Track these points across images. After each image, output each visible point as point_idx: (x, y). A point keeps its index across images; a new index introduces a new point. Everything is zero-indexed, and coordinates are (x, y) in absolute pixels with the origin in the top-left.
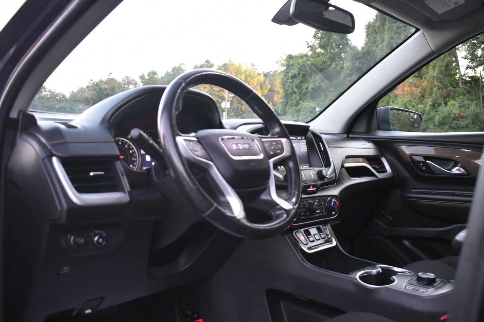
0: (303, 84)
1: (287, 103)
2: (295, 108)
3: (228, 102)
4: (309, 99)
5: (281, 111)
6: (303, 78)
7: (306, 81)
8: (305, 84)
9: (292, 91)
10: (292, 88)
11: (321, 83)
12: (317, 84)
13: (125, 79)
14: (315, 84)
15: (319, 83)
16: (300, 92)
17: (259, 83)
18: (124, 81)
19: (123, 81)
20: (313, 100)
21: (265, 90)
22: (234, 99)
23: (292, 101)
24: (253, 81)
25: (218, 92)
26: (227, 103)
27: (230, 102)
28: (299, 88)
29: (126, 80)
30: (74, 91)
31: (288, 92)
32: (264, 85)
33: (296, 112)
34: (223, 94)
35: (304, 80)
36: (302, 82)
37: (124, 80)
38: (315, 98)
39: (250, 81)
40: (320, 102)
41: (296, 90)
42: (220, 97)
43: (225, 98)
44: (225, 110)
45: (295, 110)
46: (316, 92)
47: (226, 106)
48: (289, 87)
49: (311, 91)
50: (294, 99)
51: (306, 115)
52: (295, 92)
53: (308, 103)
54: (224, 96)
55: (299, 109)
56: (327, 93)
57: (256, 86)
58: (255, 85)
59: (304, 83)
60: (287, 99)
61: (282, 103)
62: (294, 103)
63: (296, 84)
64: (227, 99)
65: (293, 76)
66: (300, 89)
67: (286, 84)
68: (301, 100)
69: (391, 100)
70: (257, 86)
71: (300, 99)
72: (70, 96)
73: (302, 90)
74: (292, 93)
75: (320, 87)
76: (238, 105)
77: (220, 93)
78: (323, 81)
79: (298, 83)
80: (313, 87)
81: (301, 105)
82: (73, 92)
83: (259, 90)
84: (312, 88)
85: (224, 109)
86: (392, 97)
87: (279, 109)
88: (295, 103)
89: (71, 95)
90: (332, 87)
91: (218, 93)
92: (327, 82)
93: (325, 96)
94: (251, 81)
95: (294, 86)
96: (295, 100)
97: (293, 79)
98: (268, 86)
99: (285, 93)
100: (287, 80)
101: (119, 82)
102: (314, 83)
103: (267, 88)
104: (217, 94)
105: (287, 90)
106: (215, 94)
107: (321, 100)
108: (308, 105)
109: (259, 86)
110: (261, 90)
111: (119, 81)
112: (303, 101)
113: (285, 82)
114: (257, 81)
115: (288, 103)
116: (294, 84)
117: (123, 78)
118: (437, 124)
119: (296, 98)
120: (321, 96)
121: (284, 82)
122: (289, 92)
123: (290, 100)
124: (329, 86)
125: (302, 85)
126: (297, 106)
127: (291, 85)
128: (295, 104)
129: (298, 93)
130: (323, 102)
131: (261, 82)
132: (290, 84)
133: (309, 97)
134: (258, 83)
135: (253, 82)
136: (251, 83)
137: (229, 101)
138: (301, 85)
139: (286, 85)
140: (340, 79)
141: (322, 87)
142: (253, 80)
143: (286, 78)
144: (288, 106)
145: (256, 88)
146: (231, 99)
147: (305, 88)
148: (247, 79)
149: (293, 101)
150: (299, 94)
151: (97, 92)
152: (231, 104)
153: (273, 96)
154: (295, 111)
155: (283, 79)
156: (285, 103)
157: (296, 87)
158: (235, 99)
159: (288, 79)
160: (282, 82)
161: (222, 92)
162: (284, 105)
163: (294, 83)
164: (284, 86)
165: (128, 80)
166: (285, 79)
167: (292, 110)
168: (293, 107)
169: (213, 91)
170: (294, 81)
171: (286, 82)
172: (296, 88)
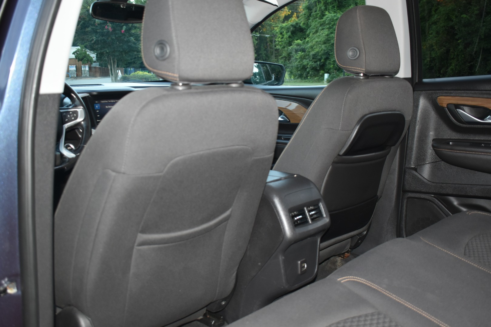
1: (310, 15)
2: (319, 20)
5: (304, 24)
20: (340, 10)
23: (316, 11)
33: (321, 25)
38: (343, 7)
50: (318, 9)
53: (335, 14)
55: (324, 21)
60: (311, 10)
61: (305, 14)
62: (318, 14)
69: (433, 9)
71: (326, 9)
81: (327, 16)
86: (435, 5)
87: (301, 22)
112: (329, 12)
115: (312, 14)
118: (483, 37)
119: (320, 8)
120: (351, 5)
126: (322, 18)
128: (320, 16)
133: (336, 6)
144: (311, 18)
149: (318, 12)
150: (324, 3)
153: (297, 5)
154: (319, 24)
162: (307, 17)
167: (316, 23)
168: (317, 19)
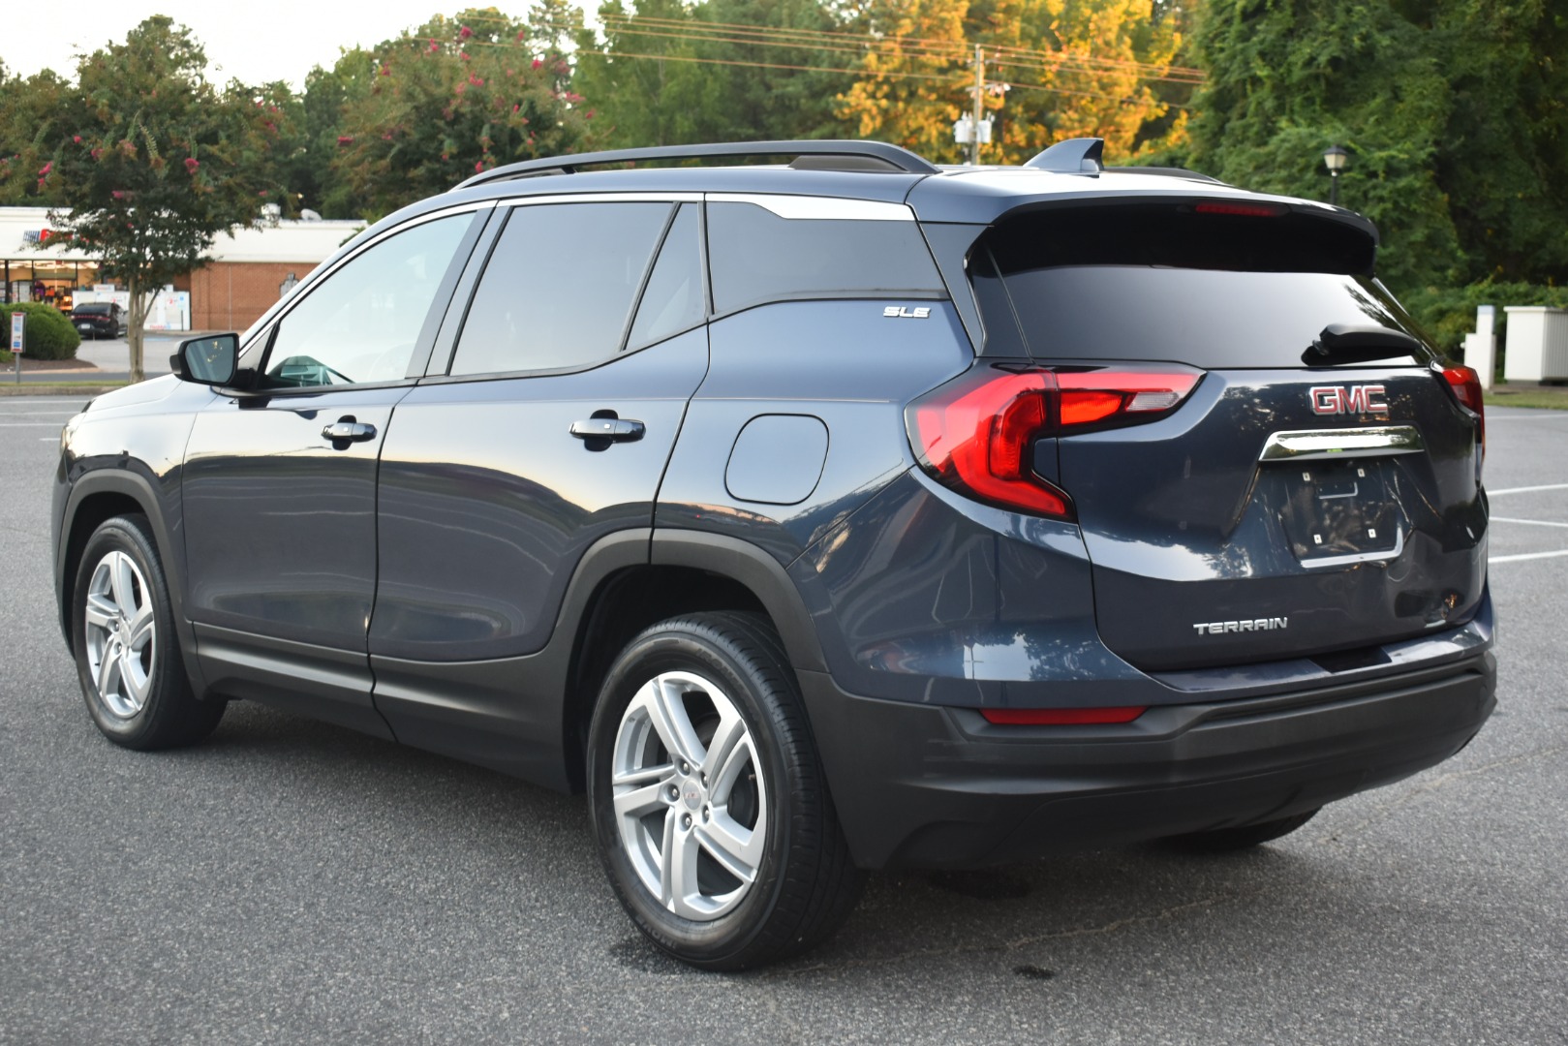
0: (1292, 45)
1: (1222, 128)
2: (1254, 150)
3: (984, 118)
4: (1318, 108)
6: (1294, 14)
7: (1310, 30)
8: (1306, 41)
9: (1245, 75)
10: (1246, 63)
11: (1377, 36)
12: (1357, 42)
13: (545, 13)
14: (1345, 40)
15: (1364, 38)
16: (1283, 81)
17: (1132, 26)
18: (542, 20)
19: (532, 19)
20: (1335, 112)
21: (1159, 56)
22: (1012, 104)
23: (1243, 116)
24: (1103, 18)
25: (942, 71)
26: (981, 123)
27: (993, 118)
28: (1275, 60)
29: (549, 17)
30: (325, 70)
31: (1226, 77)
32: (1154, 36)
33: (1258, 168)
34: (963, 83)
35: (1300, 24)
36: (1290, 33)
37: (540, 14)
38: (1347, 101)
39: (1089, 20)
40: (1366, 121)
41: (1262, 72)
42: (953, 93)
43: (972, 101)
44: (970, 152)
45: (1251, 158)
46: (1354, 77)
47: (975, 134)
48: (1233, 57)
49: (1329, 70)
50: (1252, 107)
51: (1298, 184)
52: (1256, 81)
53: (1314, 129)
54: (968, 89)
55: (1269, 154)
56: (1403, 82)
57: (1114, 43)
58: (1112, 36)
59: (1301, 38)
60: (1225, 112)
61: (1202, 127)
62: (1252, 125)
63: (1262, 42)
64: (979, 105)
65: (1250, 9)
66: (1280, 65)
67: (1218, 45)
68: (1283, 113)
70: (1120, 39)
71: (1280, 109)
72: (305, 92)
73: (1289, 72)
74: (1244, 82)
75: (1368, 53)
76: (1034, 128)
77: (950, 77)
78: (1384, 27)
79: (1271, 37)
80: (1336, 54)
81: (1282, 135)
82: (318, 72)
83: (1127, 60)
84: (1334, 62)
85: (966, 150)
88: (1255, 129)
89: (311, 88)
90: (1425, 49)
91: (942, 77)
92: (1405, 27)
93: (1389, 95)
94: (1095, 17)
95: (1253, 52)
96: (1256, 115)
97: (1251, 22)
98: (1172, 41)
99: (1217, 83)
100: (1224, 29)
101: (515, 24)
102: (1342, 38)
103: (1169, 48)
104: (939, 79)
105: (1226, 71)
106: (930, 83)
107: (1372, 114)
108: (1312, 135)
109: (1128, 40)
110: (1137, 58)
111: (515, 19)
112: (1291, 120)
113: (1216, 36)
114: (1124, 18)
115: (1228, 126)
116: (1254, 44)
117: (534, 8)
119: (1260, 104)
120: (1374, 96)
121: (1211, 35)
122: (1232, 78)
123: (1234, 114)
124: (1414, 49)
125: (1289, 49)
126: (1265, 144)
127: (1243, 50)
128: (1257, 133)
129: (1268, 84)
130: (1378, 122)
131: (1139, 23)
132: (1240, 46)
133: (1318, 100)
134: (1123, 28)
135: (1104, 25)
136: (1092, 26)
137: (989, 114)
138: (1285, 46)
139: (1222, 50)
140: (1464, 14)
141: (1380, 56)
142: (1100, 13)
143: (1223, 16)
144: (1225, 141)
145: (1113, 53)
146: (1000, 103)
147: (1300, 64)
148: (1078, 9)
149: (1250, 119)
150: (1274, 88)
151: (417, 108)
152: (996, 126)
153: (1192, 85)
155: (1208, 24)
156: (1216, 129)
157: (1262, 55)
158: (1017, 104)
159: (1228, 22)
160: (1205, 36)
161: (960, 72)
162: (1209, 136)
163: (1255, 39)
164: (1211, 54)
165: (554, 14)
166: (1217, 21)
168: (1248, 145)
169: (923, 66)
170: (1253, 31)
171: (1219, 35)
172: (1264, 60)
